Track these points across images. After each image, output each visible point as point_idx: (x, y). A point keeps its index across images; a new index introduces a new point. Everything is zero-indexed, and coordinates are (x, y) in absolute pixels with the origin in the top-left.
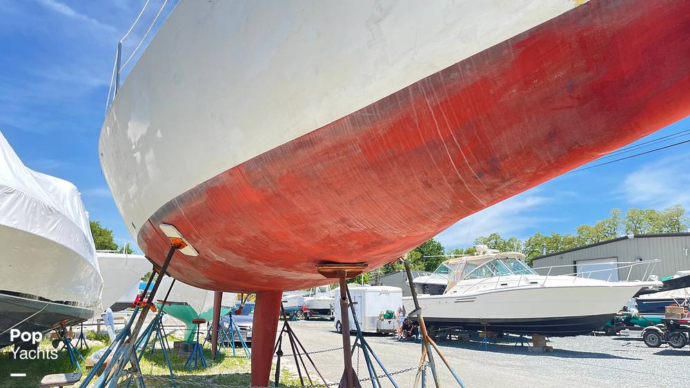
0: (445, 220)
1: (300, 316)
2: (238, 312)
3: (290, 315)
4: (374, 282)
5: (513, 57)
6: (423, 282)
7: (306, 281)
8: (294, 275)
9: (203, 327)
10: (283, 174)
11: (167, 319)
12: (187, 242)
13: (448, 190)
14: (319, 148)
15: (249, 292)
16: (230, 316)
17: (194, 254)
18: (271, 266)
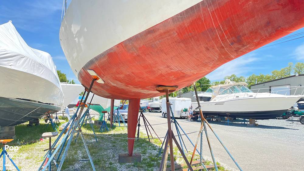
0: (215, 65)
1: (147, 110)
2: (120, 109)
3: (143, 110)
4: (179, 96)
6: (201, 96)
7: (151, 94)
8: (145, 92)
9: (106, 114)
10: (141, 46)
11: (91, 111)
12: (99, 78)
13: (217, 51)
14: (157, 33)
15: (126, 99)
16: (118, 110)
17: (103, 82)
18: (136, 88)
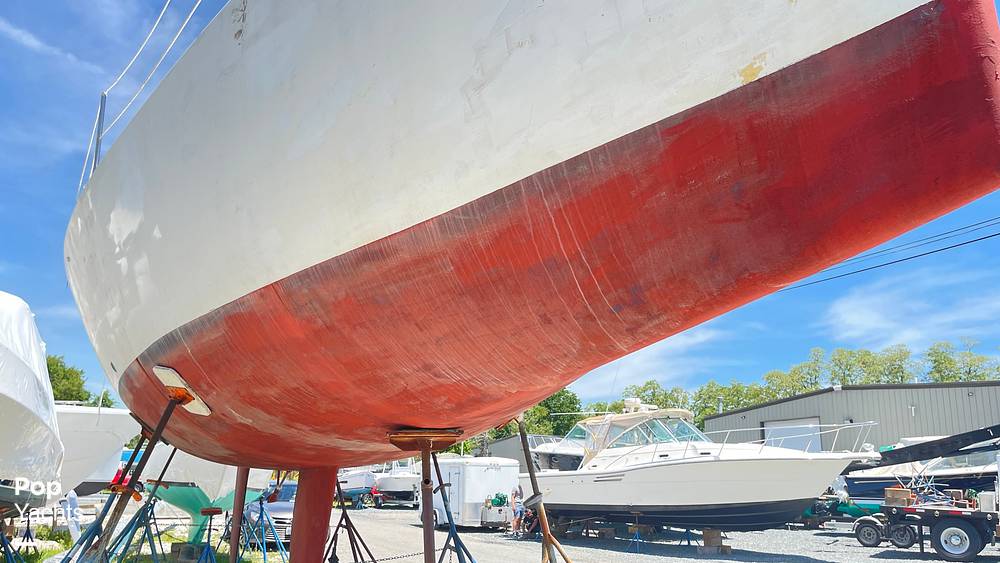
0: (571, 370)
1: (369, 503)
2: (272, 498)
3: (354, 500)
4: (478, 451)
5: (662, 147)
6: (550, 451)
7: (373, 453)
8: (354, 445)
9: (219, 520)
10: (340, 298)
11: (162, 508)
12: (193, 394)
13: (574, 329)
14: (392, 262)
15: (289, 468)
16: (261, 504)
17: (205, 412)
18: (321, 432)
